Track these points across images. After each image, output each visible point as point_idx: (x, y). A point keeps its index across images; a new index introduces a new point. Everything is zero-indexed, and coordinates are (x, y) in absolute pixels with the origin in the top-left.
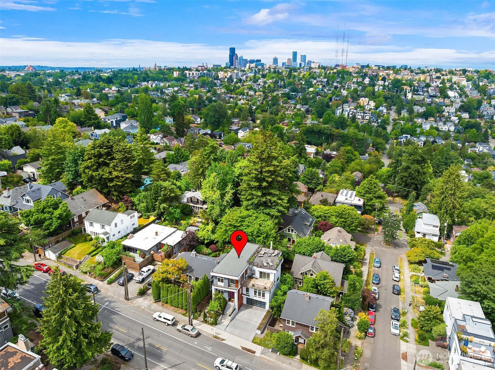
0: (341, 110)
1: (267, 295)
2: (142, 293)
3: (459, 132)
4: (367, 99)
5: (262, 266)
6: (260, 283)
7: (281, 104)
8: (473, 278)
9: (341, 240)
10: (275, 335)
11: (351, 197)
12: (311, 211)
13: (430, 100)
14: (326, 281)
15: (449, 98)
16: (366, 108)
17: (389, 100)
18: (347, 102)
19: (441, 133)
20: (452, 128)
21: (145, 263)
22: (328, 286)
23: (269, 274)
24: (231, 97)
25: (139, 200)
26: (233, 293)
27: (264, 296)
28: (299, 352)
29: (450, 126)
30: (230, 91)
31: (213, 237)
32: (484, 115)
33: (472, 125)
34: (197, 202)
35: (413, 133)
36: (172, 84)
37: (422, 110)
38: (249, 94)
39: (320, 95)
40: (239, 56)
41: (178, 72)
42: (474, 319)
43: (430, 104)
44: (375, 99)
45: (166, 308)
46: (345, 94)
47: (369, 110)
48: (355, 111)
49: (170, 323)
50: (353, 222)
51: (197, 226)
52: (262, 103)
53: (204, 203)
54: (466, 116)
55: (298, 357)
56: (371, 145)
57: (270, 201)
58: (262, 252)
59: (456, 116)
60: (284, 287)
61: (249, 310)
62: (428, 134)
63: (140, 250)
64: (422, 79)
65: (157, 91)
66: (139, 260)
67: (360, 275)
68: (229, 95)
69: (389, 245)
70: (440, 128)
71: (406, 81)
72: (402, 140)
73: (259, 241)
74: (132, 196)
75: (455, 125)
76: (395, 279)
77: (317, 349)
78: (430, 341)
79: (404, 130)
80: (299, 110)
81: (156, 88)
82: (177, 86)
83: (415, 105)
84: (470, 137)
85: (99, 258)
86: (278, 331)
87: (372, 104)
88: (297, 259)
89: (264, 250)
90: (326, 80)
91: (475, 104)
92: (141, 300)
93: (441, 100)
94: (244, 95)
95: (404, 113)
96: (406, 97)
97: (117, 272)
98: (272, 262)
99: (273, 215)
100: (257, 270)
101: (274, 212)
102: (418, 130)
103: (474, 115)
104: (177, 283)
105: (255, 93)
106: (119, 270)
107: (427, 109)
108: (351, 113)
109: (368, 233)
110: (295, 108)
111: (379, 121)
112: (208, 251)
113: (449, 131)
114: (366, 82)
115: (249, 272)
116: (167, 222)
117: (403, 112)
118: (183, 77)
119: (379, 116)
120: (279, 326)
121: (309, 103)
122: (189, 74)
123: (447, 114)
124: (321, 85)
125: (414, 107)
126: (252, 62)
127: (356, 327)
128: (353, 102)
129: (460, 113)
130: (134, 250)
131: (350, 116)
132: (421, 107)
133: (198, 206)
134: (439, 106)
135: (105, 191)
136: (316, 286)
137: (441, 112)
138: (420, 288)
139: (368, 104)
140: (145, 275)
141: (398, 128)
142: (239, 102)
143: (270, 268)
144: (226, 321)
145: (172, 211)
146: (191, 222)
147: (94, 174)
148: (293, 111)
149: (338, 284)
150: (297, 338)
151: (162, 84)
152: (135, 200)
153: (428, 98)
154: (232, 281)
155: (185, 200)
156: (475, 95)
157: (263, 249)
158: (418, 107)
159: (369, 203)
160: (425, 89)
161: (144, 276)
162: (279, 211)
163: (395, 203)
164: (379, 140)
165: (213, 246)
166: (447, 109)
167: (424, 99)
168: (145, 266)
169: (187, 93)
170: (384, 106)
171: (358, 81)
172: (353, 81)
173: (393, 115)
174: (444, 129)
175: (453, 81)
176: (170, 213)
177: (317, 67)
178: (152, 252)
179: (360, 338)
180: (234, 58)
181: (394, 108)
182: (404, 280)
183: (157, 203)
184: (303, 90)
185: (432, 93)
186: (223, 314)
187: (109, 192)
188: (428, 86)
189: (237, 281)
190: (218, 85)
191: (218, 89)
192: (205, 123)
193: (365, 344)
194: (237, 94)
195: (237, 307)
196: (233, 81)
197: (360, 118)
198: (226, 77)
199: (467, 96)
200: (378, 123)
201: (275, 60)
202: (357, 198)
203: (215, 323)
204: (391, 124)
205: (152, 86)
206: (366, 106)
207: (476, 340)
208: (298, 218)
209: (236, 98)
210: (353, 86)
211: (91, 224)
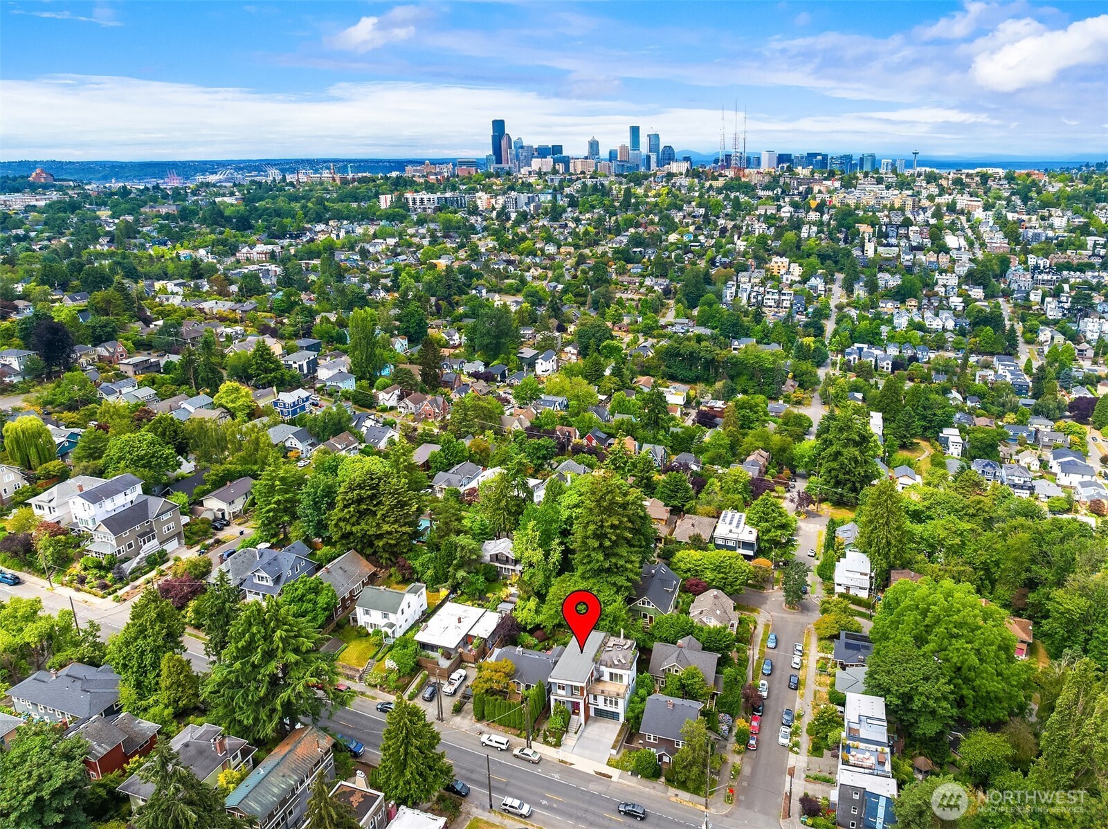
0: (734, 288)
1: (621, 703)
2: (458, 710)
3: (962, 333)
4: (786, 260)
5: (613, 666)
6: (611, 687)
7: (614, 276)
8: (879, 666)
9: (718, 612)
10: (634, 754)
11: (737, 527)
12: (675, 560)
13: (911, 256)
14: (696, 680)
15: (947, 251)
16: (784, 280)
17: (829, 262)
18: (745, 268)
19: (928, 337)
20: (950, 325)
21: (453, 667)
22: (697, 687)
23: (621, 676)
24: (509, 262)
25: (422, 565)
26: (578, 703)
27: (616, 703)
28: (664, 772)
29: (946, 319)
30: (506, 246)
31: (539, 619)
32: (1014, 290)
33: (986, 317)
34: (507, 561)
35: (873, 339)
36: (381, 231)
37: (893, 281)
38: (547, 252)
39: (691, 252)
40: (514, 139)
41: (389, 196)
42: (869, 721)
43: (909, 270)
44: (802, 258)
45: (494, 728)
46: (742, 248)
47: (791, 286)
48: (762, 289)
49: (504, 747)
50: (737, 579)
51: (511, 602)
52: (575, 277)
53: (516, 562)
54: (977, 293)
55: (663, 779)
56: (790, 375)
57: (616, 565)
58: (610, 644)
59: (959, 296)
60: (642, 692)
61: (597, 724)
62: (904, 342)
63: (440, 647)
64: (897, 206)
65: (352, 248)
66: (445, 664)
67: (743, 663)
68: (504, 256)
69: (794, 608)
70: (927, 323)
71: (865, 211)
72: (851, 358)
73: (604, 627)
74: (409, 558)
75: (957, 315)
76: (794, 666)
77: (685, 768)
78: (825, 751)
79: (856, 334)
80: (651, 290)
81: (349, 241)
82: (393, 236)
83: (881, 270)
84: (983, 343)
85: (389, 663)
86: (638, 750)
87: (797, 271)
88: (657, 647)
89: (613, 641)
90: (702, 211)
91: (996, 267)
92: (458, 719)
93: (932, 256)
94: (535, 255)
95: (860, 292)
96: (863, 252)
97: (417, 681)
98: (624, 657)
99: (622, 586)
100: (606, 671)
101: (621, 581)
102: (885, 330)
103: (993, 292)
104: (503, 693)
105: (558, 248)
106: (419, 679)
107: (903, 281)
108: (754, 294)
109: (764, 588)
110: (641, 284)
111: (810, 310)
112: (533, 641)
113: (944, 329)
114: (783, 215)
115: (595, 673)
116: (465, 597)
117: (856, 286)
118: (401, 211)
119: (809, 300)
120: (638, 743)
121: (670, 272)
122: (414, 200)
123: (943, 290)
124: (693, 223)
125: (879, 276)
126: (542, 152)
127: (734, 739)
128: (757, 268)
129: (967, 287)
130: (434, 648)
131: (753, 300)
132: (893, 274)
133: (507, 567)
134: (927, 271)
135: (369, 551)
136: (683, 686)
137: (930, 285)
138: (827, 678)
139: (788, 273)
140: (457, 683)
141: (845, 329)
142: (527, 274)
143: (622, 667)
144: (569, 740)
145: (474, 580)
146: (503, 595)
147: (354, 529)
148: (637, 292)
149: (711, 682)
150: (661, 757)
151: (359, 230)
152: (416, 564)
153: (907, 254)
154: (576, 688)
155: (487, 558)
156: (997, 241)
157: (612, 638)
158: (887, 276)
159: (766, 538)
160: (902, 231)
161: (456, 686)
162: (628, 580)
163: (820, 516)
164: (806, 366)
165: (538, 633)
166: (941, 279)
167: (899, 256)
168: (453, 671)
169: (415, 252)
170: (820, 276)
171: (768, 213)
172: (757, 213)
173: (838, 296)
174: (934, 326)
175: (959, 207)
176: (471, 584)
177: (684, 172)
178: (460, 650)
179: (739, 753)
180: (504, 143)
181: (840, 276)
182: (807, 667)
183: (451, 569)
184: (656, 241)
185: (915, 240)
186: (567, 731)
187: (375, 553)
188: (907, 223)
189: (582, 688)
190: (479, 228)
191: (480, 240)
192: (470, 346)
193: (745, 760)
194: (520, 254)
195: (583, 723)
196: (508, 219)
197: (772, 304)
198: (494, 209)
199: (983, 245)
200: (807, 315)
201: (594, 146)
202: (748, 528)
203: (558, 745)
204: (834, 317)
205: (338, 236)
206: (785, 277)
207: (862, 745)
208: (656, 581)
209: (521, 262)
210: (759, 228)
211: (367, 612)
